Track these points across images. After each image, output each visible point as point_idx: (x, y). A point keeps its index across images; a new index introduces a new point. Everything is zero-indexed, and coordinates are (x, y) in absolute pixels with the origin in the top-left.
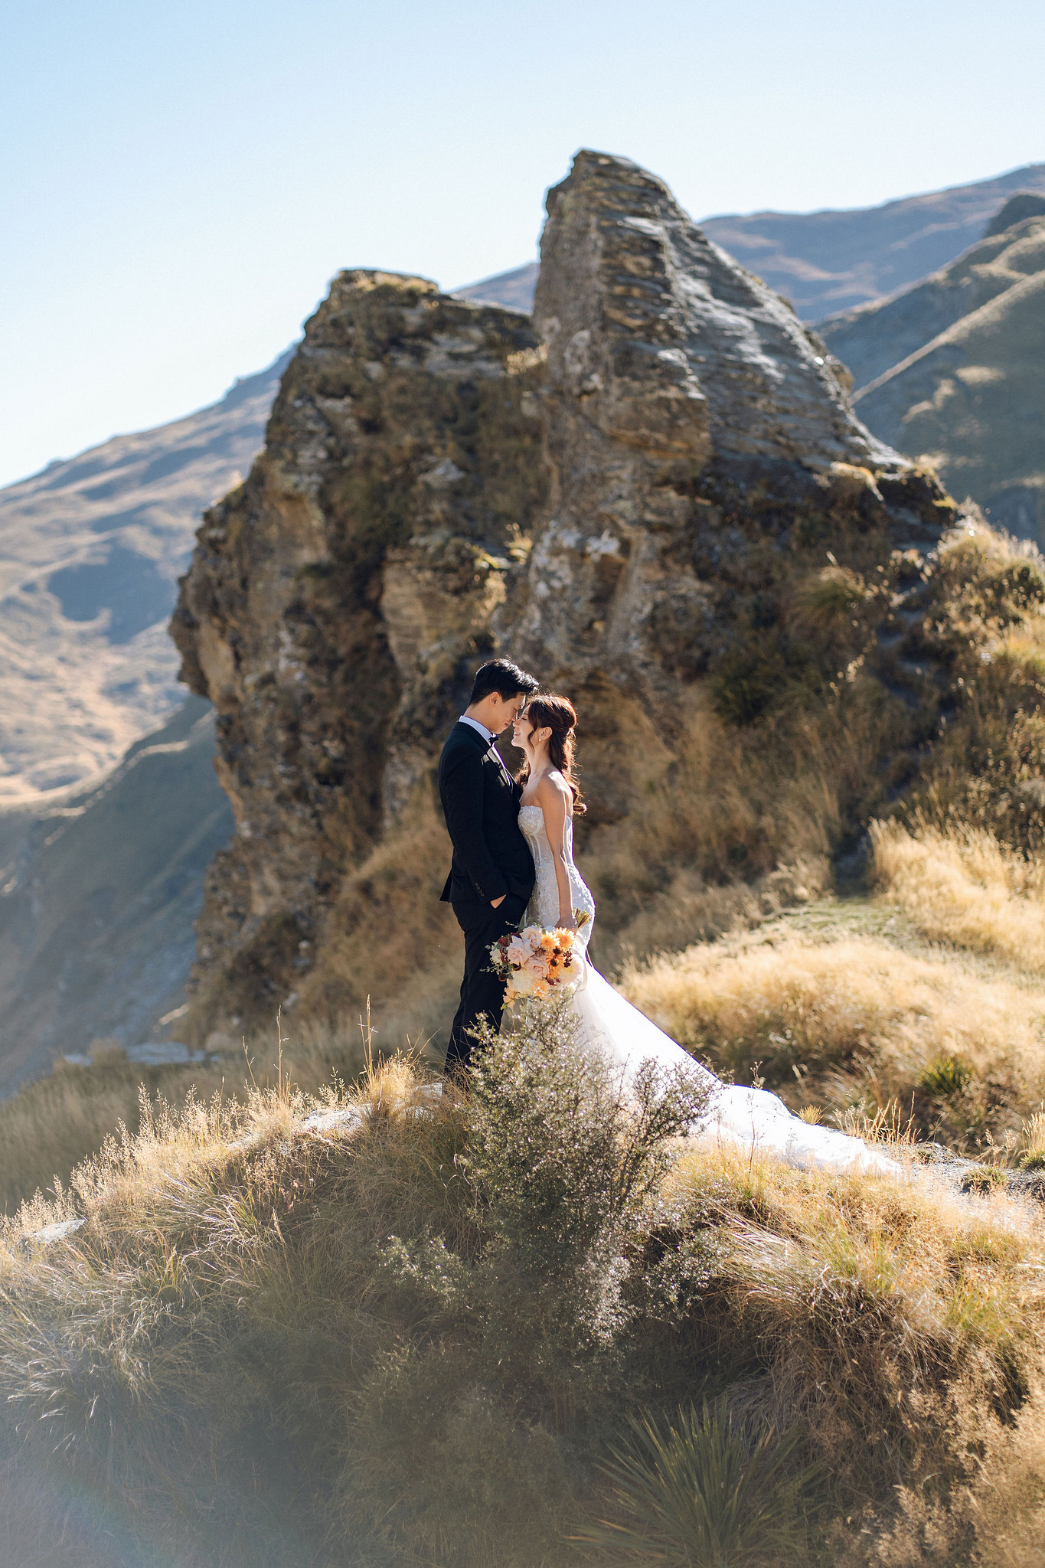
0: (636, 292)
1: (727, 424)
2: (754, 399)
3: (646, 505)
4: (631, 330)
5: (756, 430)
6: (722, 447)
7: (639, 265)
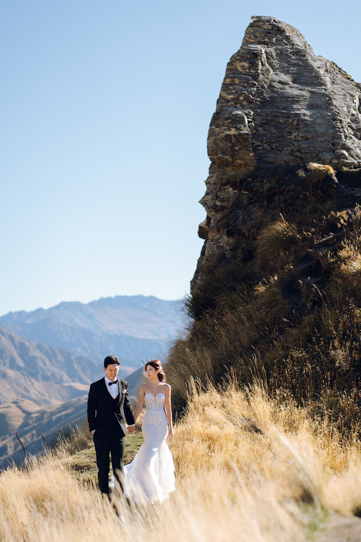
0: (237, 81)
1: (271, 148)
2: (290, 133)
3: (217, 197)
4: (228, 101)
5: (287, 150)
6: (264, 161)
7: (243, 67)
